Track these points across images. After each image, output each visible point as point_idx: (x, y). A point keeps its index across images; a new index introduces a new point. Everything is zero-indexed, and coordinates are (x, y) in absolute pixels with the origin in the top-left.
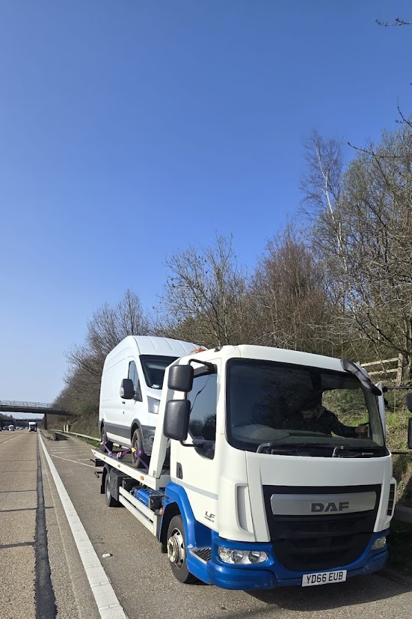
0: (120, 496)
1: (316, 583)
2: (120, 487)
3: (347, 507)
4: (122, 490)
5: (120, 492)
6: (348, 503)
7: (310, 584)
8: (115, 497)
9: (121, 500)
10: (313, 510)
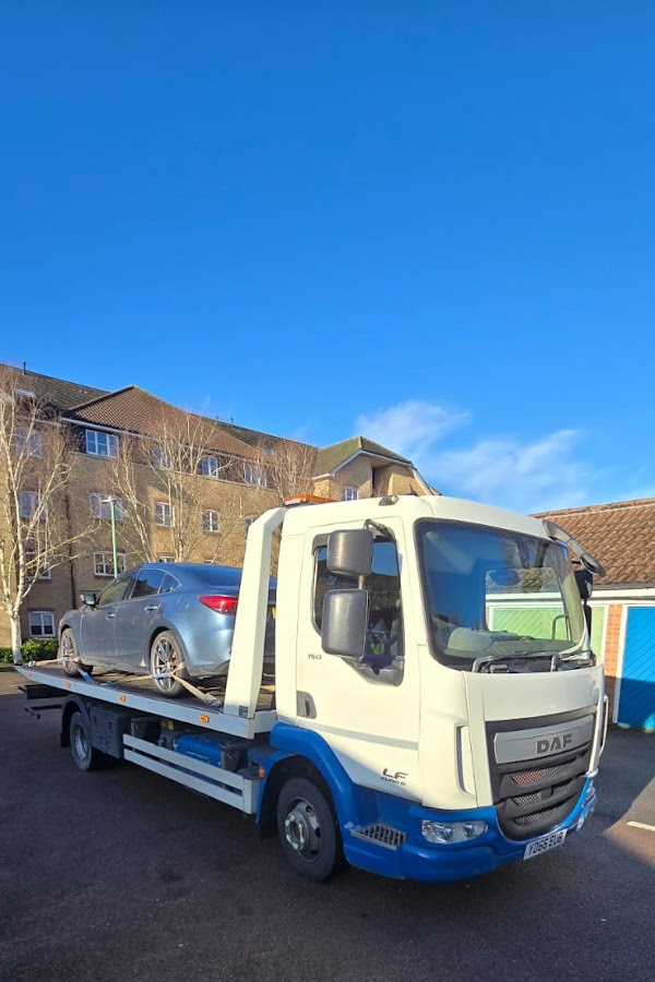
0: (126, 751)
1: (538, 853)
2: (125, 736)
3: (570, 741)
4: (128, 740)
5: (125, 742)
6: (570, 736)
7: (532, 855)
8: (114, 753)
9: (129, 756)
10: (539, 751)
